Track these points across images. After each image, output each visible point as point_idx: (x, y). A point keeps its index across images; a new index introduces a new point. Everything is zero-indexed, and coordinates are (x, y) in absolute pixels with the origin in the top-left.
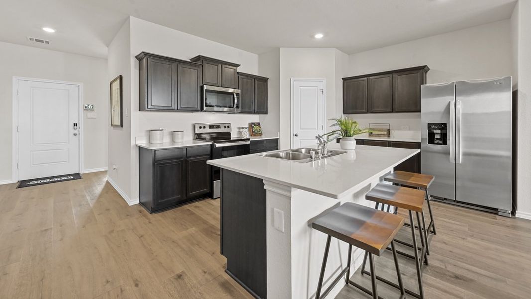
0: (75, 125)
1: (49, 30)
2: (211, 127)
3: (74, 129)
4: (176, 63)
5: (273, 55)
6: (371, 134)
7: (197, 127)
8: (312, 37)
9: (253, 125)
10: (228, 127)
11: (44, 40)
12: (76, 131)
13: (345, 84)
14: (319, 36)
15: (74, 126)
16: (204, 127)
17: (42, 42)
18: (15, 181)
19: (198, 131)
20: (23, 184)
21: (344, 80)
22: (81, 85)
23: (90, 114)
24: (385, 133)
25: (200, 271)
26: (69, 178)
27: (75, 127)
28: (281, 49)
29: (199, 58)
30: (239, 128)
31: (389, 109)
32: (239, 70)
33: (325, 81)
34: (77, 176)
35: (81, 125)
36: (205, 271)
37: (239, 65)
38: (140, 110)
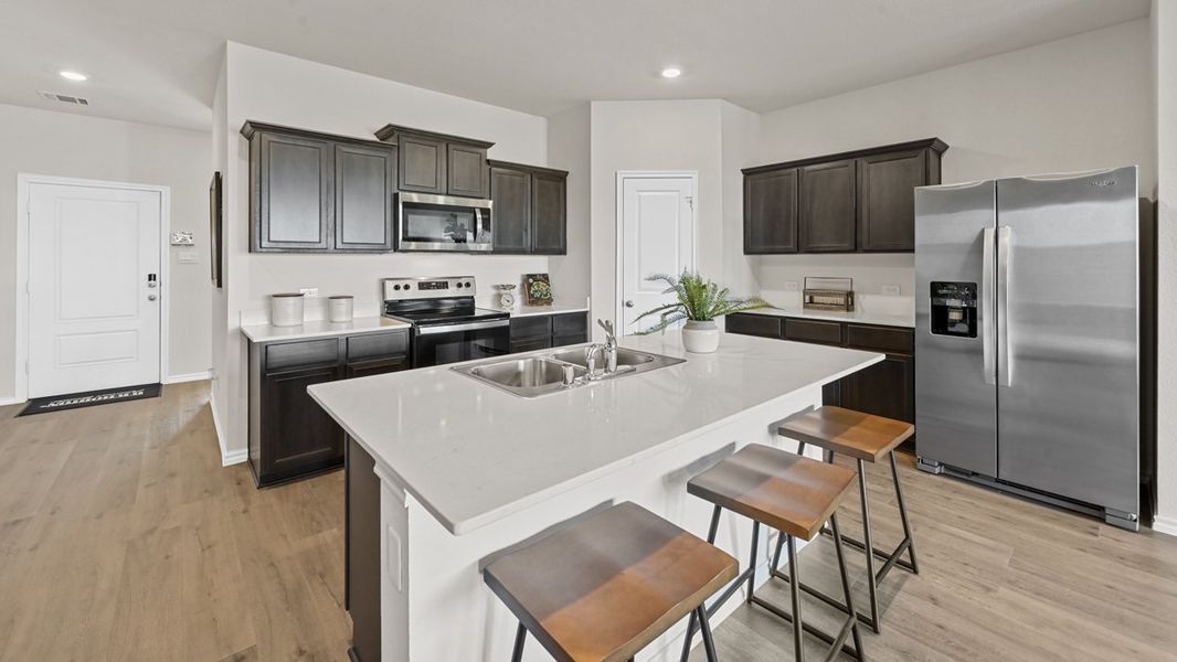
0: (151, 277)
1: (73, 76)
2: (423, 286)
3: (150, 286)
4: (332, 144)
5: (573, 118)
6: (810, 303)
7: (390, 285)
8: (656, 74)
9: (531, 281)
10: (468, 285)
11: (76, 97)
12: (154, 292)
13: (749, 183)
14: (671, 73)
15: (150, 280)
16: (407, 287)
17: (73, 100)
18: (21, 398)
19: (392, 296)
20: (36, 407)
21: (747, 173)
22: (166, 191)
23: (184, 254)
24: (841, 300)
25: (294, 648)
26: (135, 393)
27: (152, 282)
28: (593, 104)
29: (391, 132)
30: (497, 287)
31: (847, 245)
32: (491, 154)
33: (695, 177)
34: (153, 390)
35: (165, 278)
36: (305, 648)
37: (490, 145)
38: (250, 251)
